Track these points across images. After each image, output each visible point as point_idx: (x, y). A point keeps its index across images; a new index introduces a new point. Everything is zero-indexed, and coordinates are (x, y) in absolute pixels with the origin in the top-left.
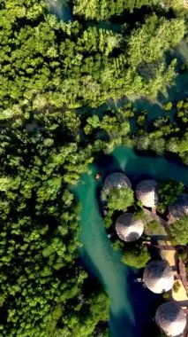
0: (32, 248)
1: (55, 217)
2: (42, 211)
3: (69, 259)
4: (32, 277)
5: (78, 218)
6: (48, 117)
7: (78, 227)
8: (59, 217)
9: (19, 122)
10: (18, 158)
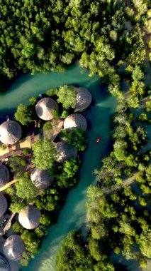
0: (26, 30)
1: (51, 47)
2: (55, 35)
3: (21, 62)
4: (5, 31)
5: (52, 70)
6: (138, 36)
7: (46, 70)
8: (51, 51)
9: (131, 12)
10: (97, 11)
